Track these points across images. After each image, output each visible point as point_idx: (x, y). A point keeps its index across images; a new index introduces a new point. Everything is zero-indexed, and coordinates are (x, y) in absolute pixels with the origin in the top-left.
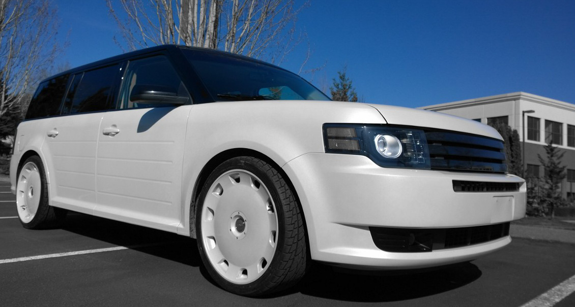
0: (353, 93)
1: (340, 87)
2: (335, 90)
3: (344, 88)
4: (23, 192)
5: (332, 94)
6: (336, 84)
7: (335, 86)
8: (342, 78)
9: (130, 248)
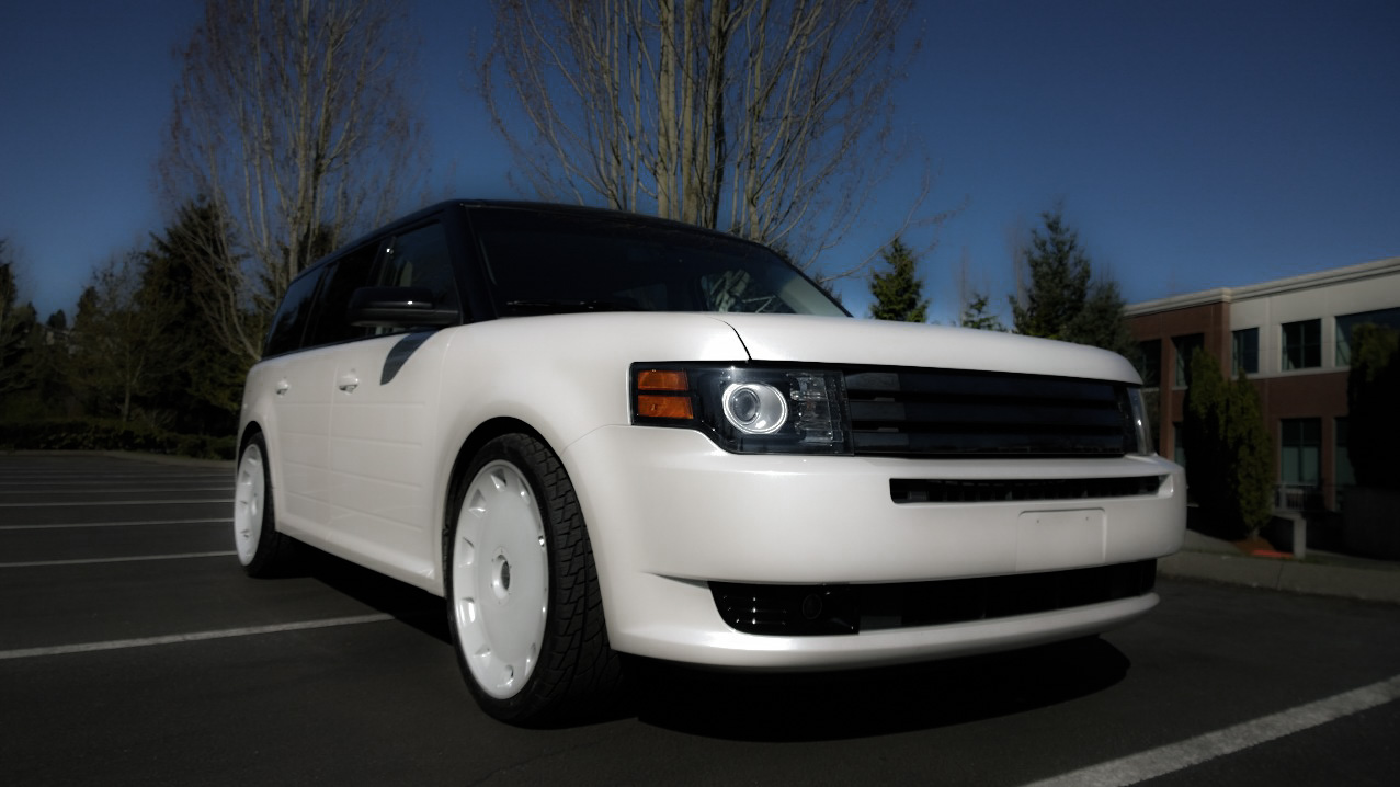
0: (1080, 261)
1: (1049, 247)
2: (1037, 254)
3: (1060, 251)
4: (245, 503)
5: (1032, 266)
6: (1038, 242)
7: (1036, 245)
8: (1053, 226)
9: (398, 618)
